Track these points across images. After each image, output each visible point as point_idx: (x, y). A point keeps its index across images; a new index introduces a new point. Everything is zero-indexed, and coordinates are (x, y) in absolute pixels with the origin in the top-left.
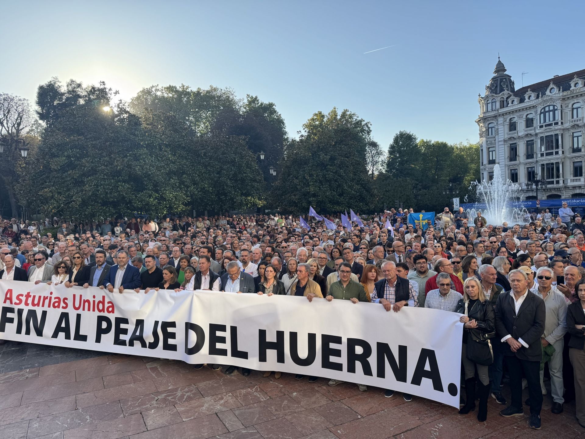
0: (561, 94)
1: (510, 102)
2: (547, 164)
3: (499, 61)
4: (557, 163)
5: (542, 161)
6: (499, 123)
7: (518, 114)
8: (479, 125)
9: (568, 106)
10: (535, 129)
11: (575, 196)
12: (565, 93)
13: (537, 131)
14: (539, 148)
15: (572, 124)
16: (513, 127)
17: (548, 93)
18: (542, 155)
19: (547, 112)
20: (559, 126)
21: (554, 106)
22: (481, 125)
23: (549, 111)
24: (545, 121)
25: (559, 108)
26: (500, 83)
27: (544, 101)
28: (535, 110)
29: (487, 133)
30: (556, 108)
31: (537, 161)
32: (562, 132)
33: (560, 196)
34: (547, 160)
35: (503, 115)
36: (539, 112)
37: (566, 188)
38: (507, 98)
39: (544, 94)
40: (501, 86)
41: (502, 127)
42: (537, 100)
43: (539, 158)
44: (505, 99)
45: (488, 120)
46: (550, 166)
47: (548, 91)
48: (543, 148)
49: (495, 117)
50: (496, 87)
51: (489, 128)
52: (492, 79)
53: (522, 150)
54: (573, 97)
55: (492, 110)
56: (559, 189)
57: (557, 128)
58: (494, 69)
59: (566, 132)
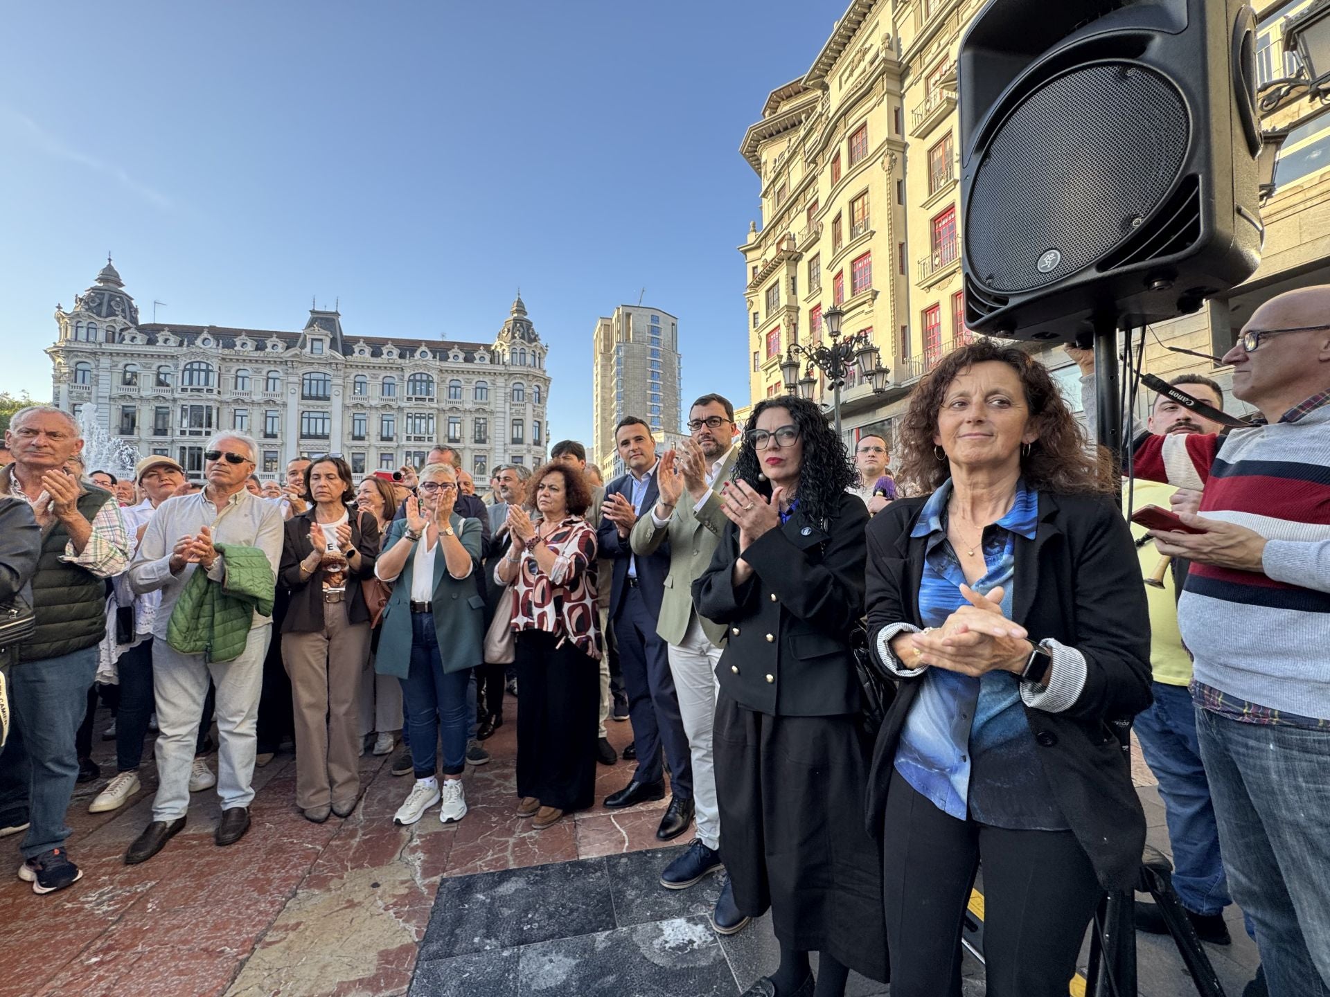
0: (220, 351)
1: (128, 338)
2: (191, 448)
3: (110, 265)
5: (183, 442)
6: (101, 365)
7: (143, 361)
8: (54, 360)
9: (229, 371)
10: (172, 391)
12: (227, 351)
13: (177, 395)
14: (178, 421)
15: (234, 397)
16: (130, 378)
17: (199, 342)
18: (183, 433)
19: (196, 370)
20: (214, 396)
21: (208, 365)
22: (59, 360)
23: (199, 370)
24: (191, 383)
25: (216, 369)
26: (109, 302)
27: (193, 353)
28: (175, 362)
29: (73, 377)
30: (210, 368)
31: (173, 441)
32: (218, 405)
34: (190, 441)
35: (111, 354)
36: (181, 367)
38: (122, 330)
39: (191, 343)
40: (110, 306)
41: (109, 374)
42: (180, 349)
43: (177, 436)
44: (118, 330)
45: (77, 356)
46: (196, 451)
47: (199, 340)
48: (185, 423)
49: (94, 353)
50: (100, 304)
51: (77, 370)
52: (92, 288)
53: (145, 419)
54: (238, 360)
55: (88, 341)
57: (210, 397)
58: (97, 273)
59: (225, 406)
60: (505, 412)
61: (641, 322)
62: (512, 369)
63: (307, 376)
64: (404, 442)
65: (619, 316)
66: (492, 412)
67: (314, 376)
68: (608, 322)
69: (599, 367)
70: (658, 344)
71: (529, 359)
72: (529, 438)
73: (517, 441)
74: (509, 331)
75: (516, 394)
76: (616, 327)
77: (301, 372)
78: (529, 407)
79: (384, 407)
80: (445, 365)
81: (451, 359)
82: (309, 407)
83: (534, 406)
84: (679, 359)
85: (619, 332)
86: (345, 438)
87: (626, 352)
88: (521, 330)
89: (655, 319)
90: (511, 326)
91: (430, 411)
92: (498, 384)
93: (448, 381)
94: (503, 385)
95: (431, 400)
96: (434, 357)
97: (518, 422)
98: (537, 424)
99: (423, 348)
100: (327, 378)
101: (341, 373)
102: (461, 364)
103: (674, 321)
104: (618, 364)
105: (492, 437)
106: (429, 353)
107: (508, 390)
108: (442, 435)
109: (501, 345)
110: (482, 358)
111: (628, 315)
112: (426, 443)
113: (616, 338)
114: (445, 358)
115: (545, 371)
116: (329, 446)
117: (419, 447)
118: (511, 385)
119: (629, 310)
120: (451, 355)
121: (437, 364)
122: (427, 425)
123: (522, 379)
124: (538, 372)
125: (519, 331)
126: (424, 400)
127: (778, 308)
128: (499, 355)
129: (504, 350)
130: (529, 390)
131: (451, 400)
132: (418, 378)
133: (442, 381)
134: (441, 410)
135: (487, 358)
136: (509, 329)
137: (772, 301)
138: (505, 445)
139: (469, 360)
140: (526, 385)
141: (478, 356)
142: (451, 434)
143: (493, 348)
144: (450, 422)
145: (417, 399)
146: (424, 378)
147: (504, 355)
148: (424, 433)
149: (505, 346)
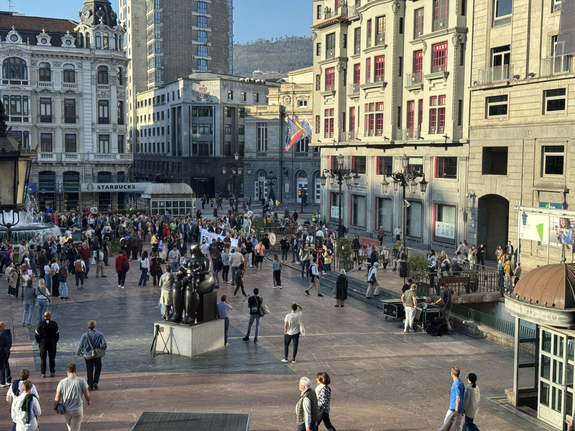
60: (92, 94)
62: (98, 53)
66: (81, 94)
71: (112, 43)
72: (114, 118)
73: (104, 120)
74: (91, 14)
75: (102, 77)
78: (114, 89)
80: (34, 48)
81: (39, 43)
83: (118, 88)
88: (104, 13)
90: (92, 8)
91: (25, 94)
92: (84, 67)
93: (38, 64)
94: (89, 68)
95: (25, 83)
96: (24, 41)
97: (104, 104)
98: (119, 104)
99: (13, 32)
102: (49, 48)
105: (80, 117)
106: (19, 37)
107: (94, 73)
108: (35, 115)
109: (85, 28)
110: (69, 41)
112: (23, 123)
114: (34, 42)
115: (124, 53)
118: (96, 68)
120: (39, 38)
121: (28, 47)
122: (22, 106)
123: (106, 62)
124: (119, 55)
125: (101, 15)
126: (19, 83)
127: (334, 54)
128: (82, 37)
129: (87, 33)
130: (113, 73)
131: (43, 82)
132: (12, 61)
133: (33, 64)
134: (35, 92)
135: (73, 41)
136: (91, 12)
137: (330, 46)
138: (93, 124)
139: (56, 42)
140: (109, 68)
141: (64, 40)
142: (43, 113)
143: (75, 29)
144: (41, 103)
145: (12, 82)
146: (18, 62)
147: (88, 39)
148: (20, 114)
149: (89, 30)
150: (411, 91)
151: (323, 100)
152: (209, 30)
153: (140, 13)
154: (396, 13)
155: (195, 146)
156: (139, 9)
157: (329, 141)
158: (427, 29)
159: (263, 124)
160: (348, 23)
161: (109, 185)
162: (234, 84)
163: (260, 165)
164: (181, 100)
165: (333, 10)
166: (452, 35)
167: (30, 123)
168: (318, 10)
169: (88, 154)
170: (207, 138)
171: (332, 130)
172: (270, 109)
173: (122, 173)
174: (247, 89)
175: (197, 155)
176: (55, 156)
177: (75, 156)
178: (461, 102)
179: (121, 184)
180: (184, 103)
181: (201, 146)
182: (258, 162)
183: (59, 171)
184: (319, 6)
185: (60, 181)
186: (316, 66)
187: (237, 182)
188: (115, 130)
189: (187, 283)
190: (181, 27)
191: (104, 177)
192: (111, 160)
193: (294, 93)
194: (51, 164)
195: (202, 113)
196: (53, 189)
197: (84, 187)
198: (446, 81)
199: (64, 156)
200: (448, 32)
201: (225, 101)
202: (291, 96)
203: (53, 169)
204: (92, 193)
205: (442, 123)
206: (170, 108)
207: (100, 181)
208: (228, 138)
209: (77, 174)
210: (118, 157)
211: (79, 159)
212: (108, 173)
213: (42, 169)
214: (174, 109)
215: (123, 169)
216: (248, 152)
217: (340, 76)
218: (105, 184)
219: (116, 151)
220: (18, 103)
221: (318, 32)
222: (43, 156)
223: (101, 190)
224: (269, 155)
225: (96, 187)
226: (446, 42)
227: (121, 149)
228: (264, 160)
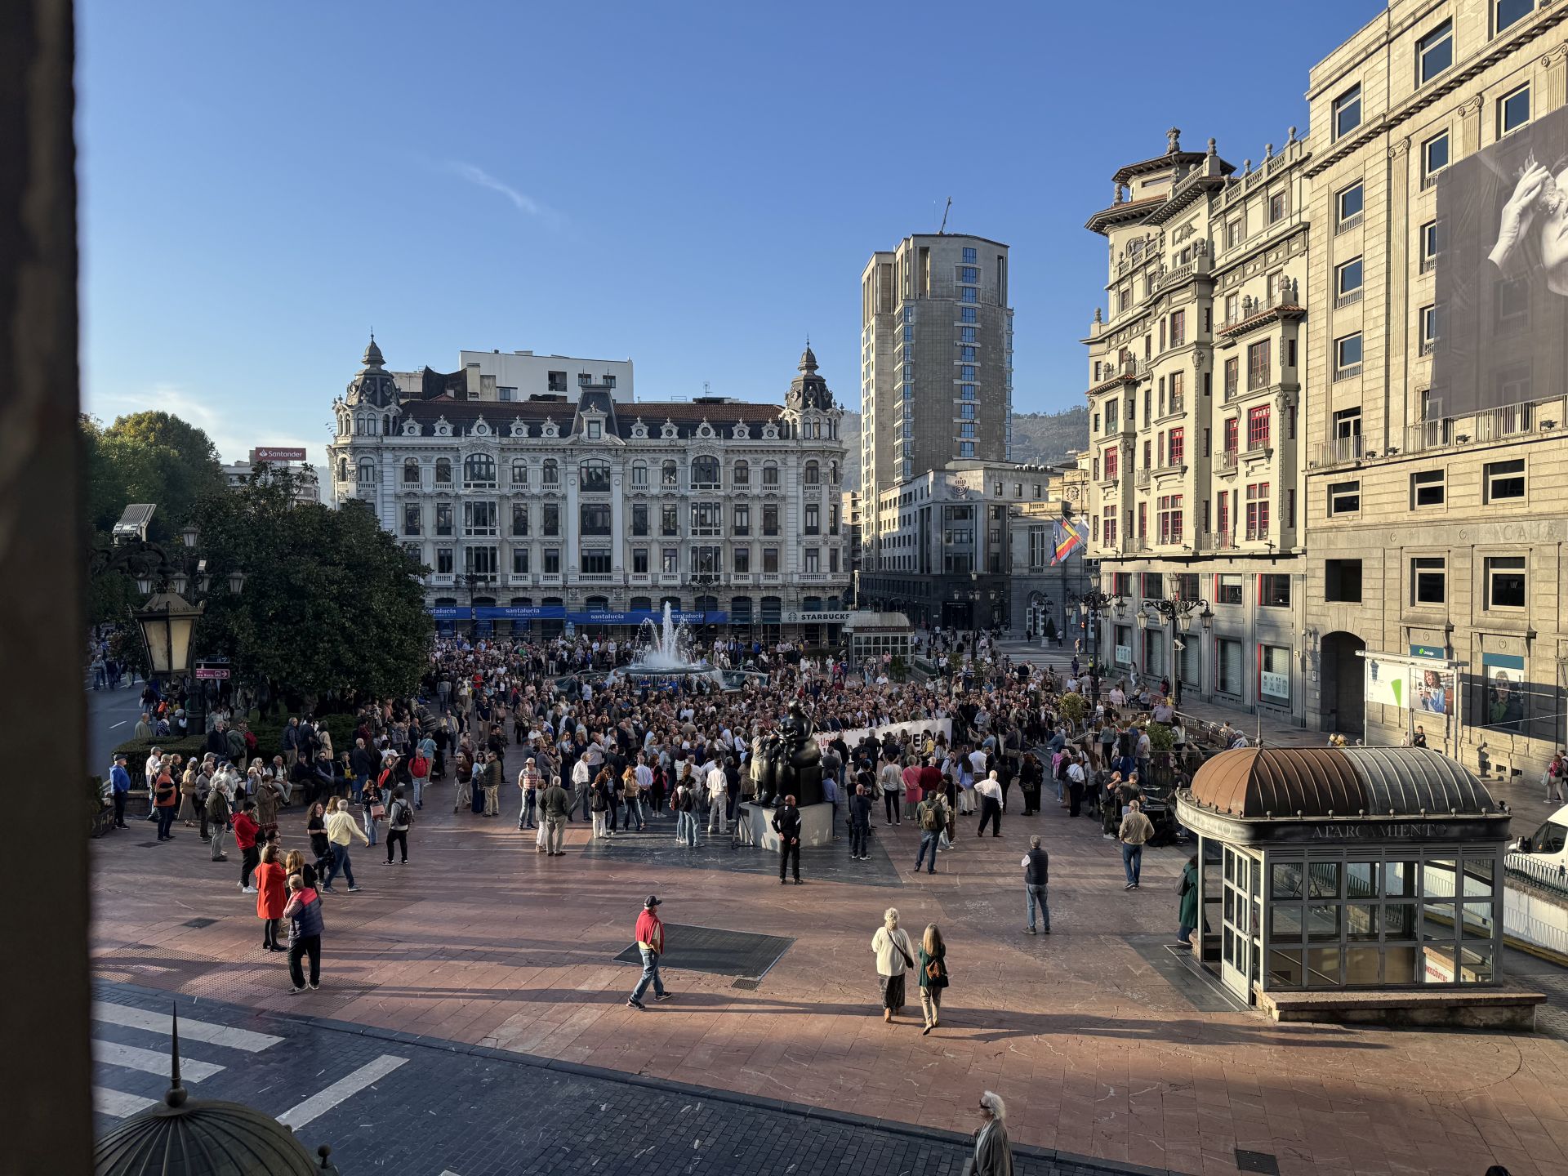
0: (498, 441)
1: (407, 429)
2: (477, 548)
3: (373, 343)
4: (493, 549)
5: (469, 541)
6: (384, 461)
7: (422, 454)
9: (508, 462)
10: (455, 486)
11: (517, 602)
12: (505, 440)
13: (461, 492)
15: (514, 491)
16: (411, 473)
17: (474, 430)
18: (468, 532)
19: (477, 463)
20: (496, 491)
21: (488, 456)
23: (481, 464)
24: (473, 478)
25: (497, 462)
26: (382, 387)
27: (472, 444)
28: (455, 454)
30: (491, 461)
31: (458, 541)
32: (501, 501)
33: (494, 601)
34: (476, 541)
35: (392, 448)
36: (463, 462)
37: (506, 588)
39: (468, 432)
40: (382, 391)
41: (391, 470)
42: (458, 439)
43: (464, 537)
45: (362, 452)
46: (481, 552)
47: (475, 428)
48: (469, 522)
49: (378, 448)
50: (375, 392)
51: (361, 466)
52: (364, 373)
53: (428, 517)
54: (516, 450)
55: (370, 435)
56: (495, 590)
57: (493, 492)
58: (363, 353)
59: (505, 501)
60: (798, 497)
61: (945, 264)
62: (806, 444)
63: (584, 464)
64: (690, 537)
65: (907, 252)
66: (784, 498)
67: (592, 463)
68: (888, 259)
69: (873, 338)
70: (975, 298)
71: (825, 431)
72: (825, 527)
73: (812, 530)
74: (799, 396)
75: (812, 475)
76: (902, 272)
77: (579, 460)
78: (825, 489)
79: (666, 496)
80: (730, 443)
81: (736, 436)
82: (589, 499)
83: (830, 487)
84: (1010, 317)
85: (908, 278)
86: (627, 532)
87: (920, 315)
88: (814, 393)
89: (969, 254)
90: (801, 388)
91: (717, 500)
92: (789, 464)
93: (733, 463)
94: (795, 464)
95: (718, 487)
96: (718, 434)
97: (812, 509)
98: (832, 508)
99: (705, 424)
100: (606, 464)
101: (620, 459)
102: (747, 442)
103: (999, 251)
104: (906, 336)
105: (783, 526)
106: (712, 430)
107: (801, 470)
108: (729, 526)
109: (792, 414)
110: (771, 432)
111: (924, 251)
112: (714, 537)
113: (903, 290)
114: (729, 435)
115: (841, 442)
116: (611, 542)
117: (706, 542)
118: (804, 463)
119: (925, 243)
120: (735, 430)
121: (722, 443)
122: (713, 516)
123: (816, 455)
124: (834, 445)
125: (811, 395)
126: (709, 487)
127: (1116, 429)
128: (788, 426)
129: (794, 420)
130: (825, 469)
131: (738, 485)
132: (702, 461)
133: (728, 463)
134: (728, 498)
135: (776, 431)
136: (799, 393)
137: (1111, 417)
138: (798, 535)
139: (756, 434)
140: (820, 463)
141: (765, 430)
142: (738, 524)
143: (780, 416)
144: (736, 511)
145: (702, 487)
146: (709, 460)
147: (794, 427)
148: (710, 525)
149: (796, 416)
150: (1222, 477)
151: (1102, 494)
152: (977, 402)
153: (886, 387)
154: (1198, 366)
155: (948, 560)
156: (885, 382)
157: (1109, 552)
158: (1242, 387)
159: (1038, 527)
160: (1137, 384)
161: (816, 613)
162: (1004, 473)
163: (1035, 585)
164: (931, 499)
165: (1116, 366)
166: (1274, 396)
167: (722, 537)
168: (1097, 369)
169: (792, 574)
170: (964, 549)
171: (1114, 537)
172: (1047, 507)
173: (835, 598)
174: (1022, 480)
175: (951, 572)
176: (751, 577)
177: (776, 577)
178: (1293, 493)
179: (831, 613)
180: (934, 502)
181: (957, 559)
182: (1031, 582)
183: (756, 597)
184: (1097, 363)
185: (756, 609)
186: (1093, 446)
187: (1003, 607)
188: (826, 543)
189: (778, 753)
190: (938, 401)
191: (811, 604)
192: (820, 581)
193: (1083, 483)
194: (746, 588)
195: (958, 513)
196: (747, 620)
197: (785, 617)
198: (1269, 462)
199: (762, 577)
200: (1269, 391)
201: (991, 496)
202: (1079, 487)
203: (750, 594)
204: (795, 625)
205: (1264, 524)
206: (917, 509)
207: (806, 609)
208: (995, 548)
209: (779, 599)
210: (829, 577)
211: (780, 581)
212: (817, 599)
213: (735, 594)
214: (922, 510)
215: (836, 593)
216: (1016, 567)
217: (1124, 459)
218: (812, 613)
219: (828, 569)
220: (709, 512)
221: (1095, 398)
222: (736, 577)
223: (807, 621)
224: (1046, 571)
225: (800, 617)
226: (1267, 406)
227: (834, 567)
228: (1039, 578)
